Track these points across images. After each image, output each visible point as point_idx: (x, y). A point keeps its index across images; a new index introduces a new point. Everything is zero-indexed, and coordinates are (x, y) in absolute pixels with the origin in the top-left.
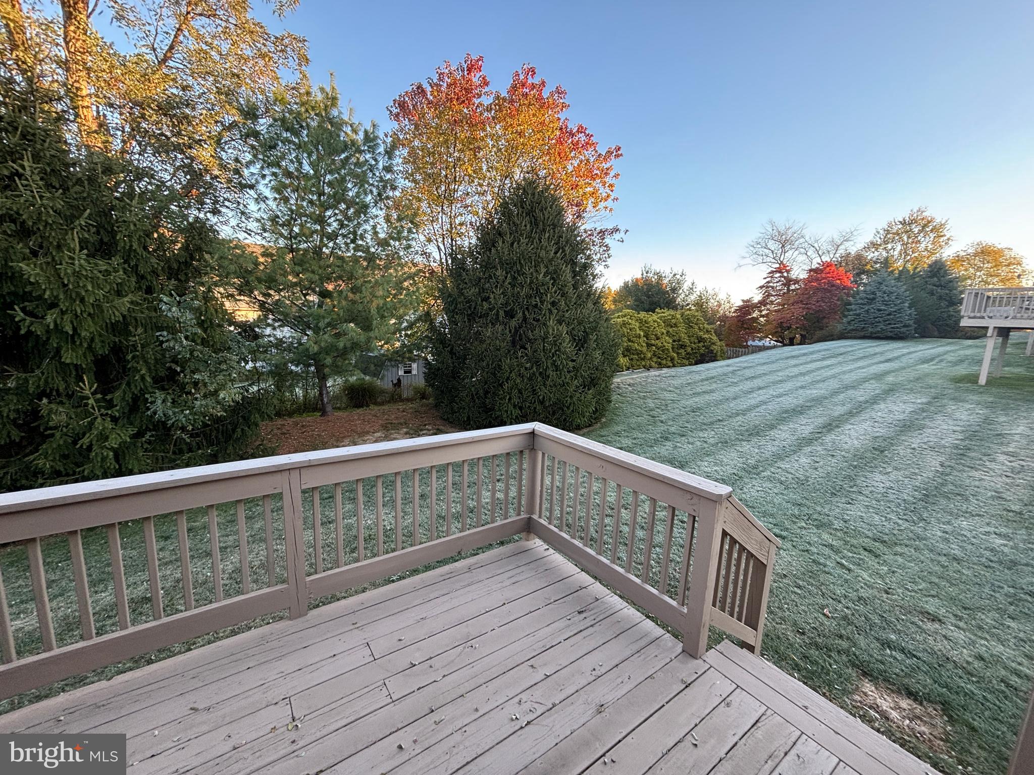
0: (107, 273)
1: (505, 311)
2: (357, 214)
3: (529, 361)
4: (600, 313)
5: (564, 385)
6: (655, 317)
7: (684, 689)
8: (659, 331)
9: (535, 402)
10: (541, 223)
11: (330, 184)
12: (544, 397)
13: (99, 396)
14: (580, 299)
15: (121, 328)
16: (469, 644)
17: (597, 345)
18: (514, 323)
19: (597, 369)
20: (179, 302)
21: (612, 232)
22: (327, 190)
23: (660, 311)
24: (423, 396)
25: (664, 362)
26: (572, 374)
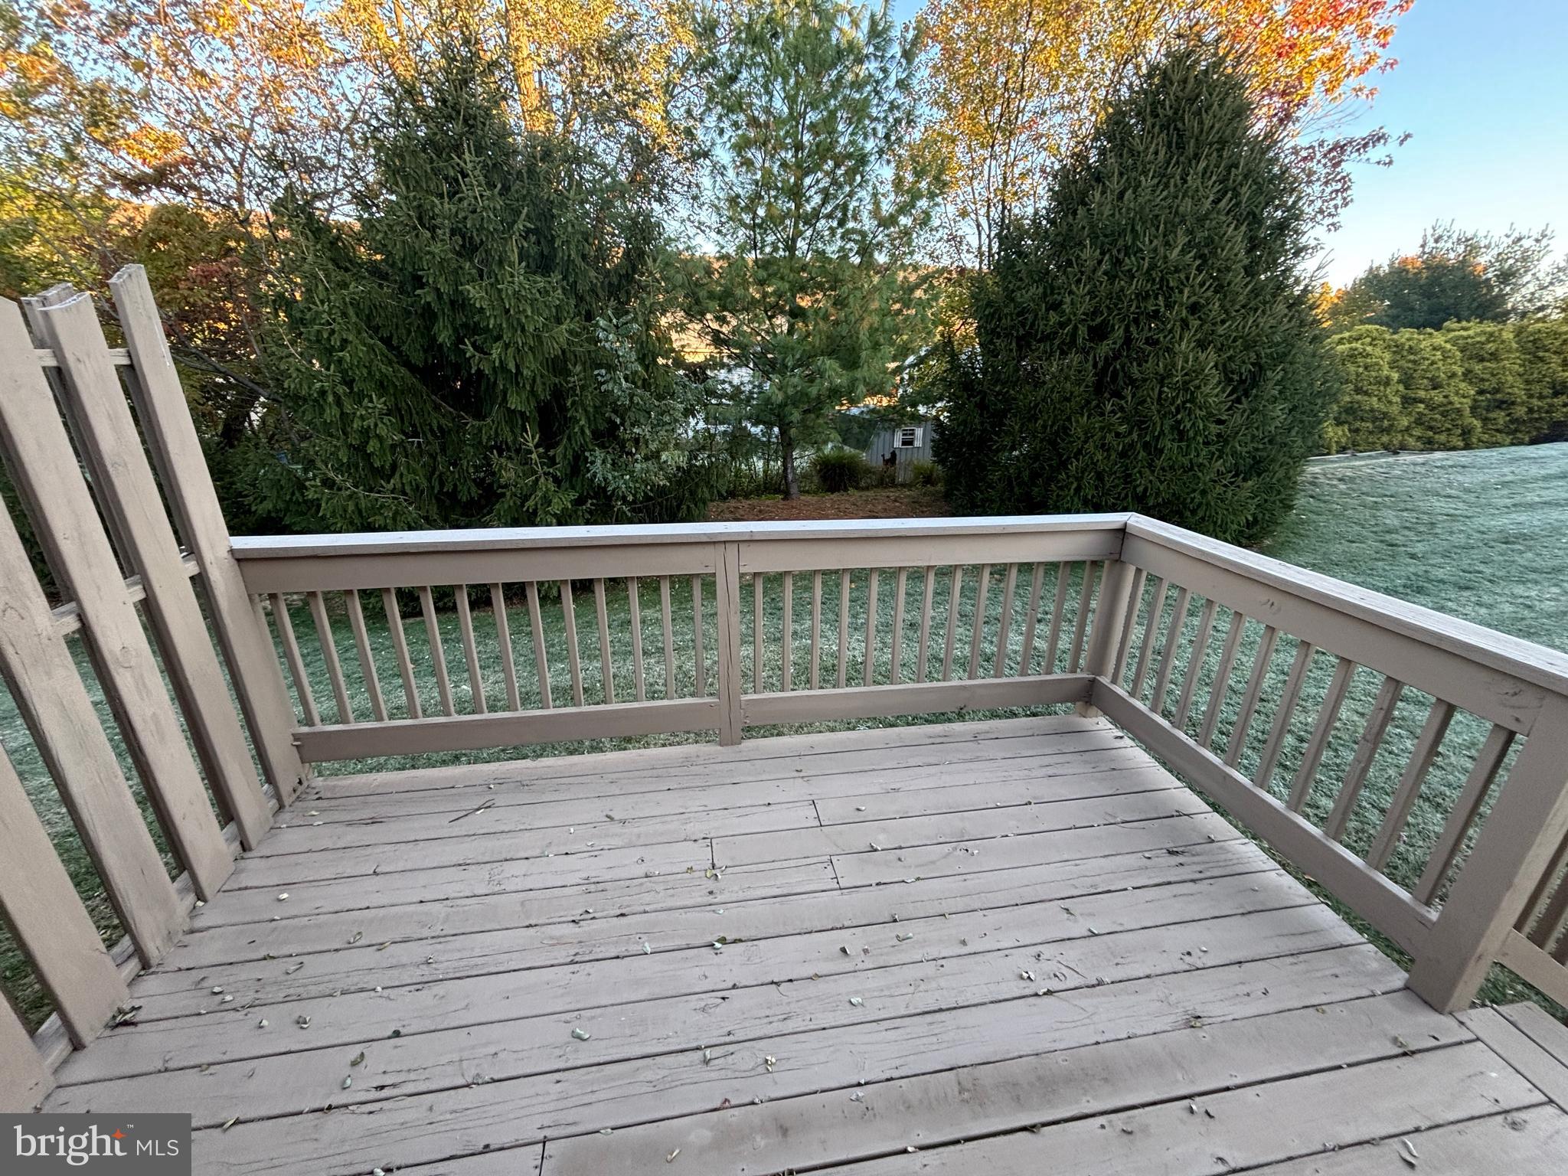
0: (544, 292)
1: (1089, 328)
2: (851, 173)
3: (1124, 420)
4: (1302, 324)
5: (1191, 469)
6: (1439, 338)
7: (1396, 1056)
8: (1442, 371)
9: (1127, 496)
10: (1193, 141)
11: (813, 128)
12: (1146, 490)
13: (541, 450)
14: (1257, 296)
15: (559, 365)
16: (963, 845)
17: (1280, 392)
18: (1104, 349)
19: (1271, 442)
20: (617, 327)
21: (1365, 146)
22: (807, 137)
23: (1455, 326)
24: (928, 479)
25: (1443, 438)
26: (1213, 448)
